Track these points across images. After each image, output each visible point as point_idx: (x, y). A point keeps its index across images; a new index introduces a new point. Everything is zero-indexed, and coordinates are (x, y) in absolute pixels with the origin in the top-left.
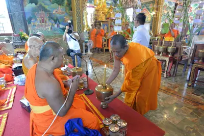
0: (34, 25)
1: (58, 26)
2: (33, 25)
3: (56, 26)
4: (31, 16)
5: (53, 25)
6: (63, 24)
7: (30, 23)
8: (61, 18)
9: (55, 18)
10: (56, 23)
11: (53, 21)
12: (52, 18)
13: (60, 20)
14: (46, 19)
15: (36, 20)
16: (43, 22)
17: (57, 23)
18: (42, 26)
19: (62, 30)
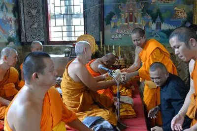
0: (115, 27)
1: (159, 26)
2: (113, 25)
3: (154, 26)
4: (113, 11)
5: (147, 26)
6: (169, 22)
7: (109, 23)
8: (166, 10)
9: (155, 12)
10: (154, 22)
11: (150, 18)
12: (149, 12)
13: (164, 15)
14: (137, 14)
15: (119, 17)
16: (131, 20)
17: (158, 20)
18: (128, 27)
19: (165, 35)
